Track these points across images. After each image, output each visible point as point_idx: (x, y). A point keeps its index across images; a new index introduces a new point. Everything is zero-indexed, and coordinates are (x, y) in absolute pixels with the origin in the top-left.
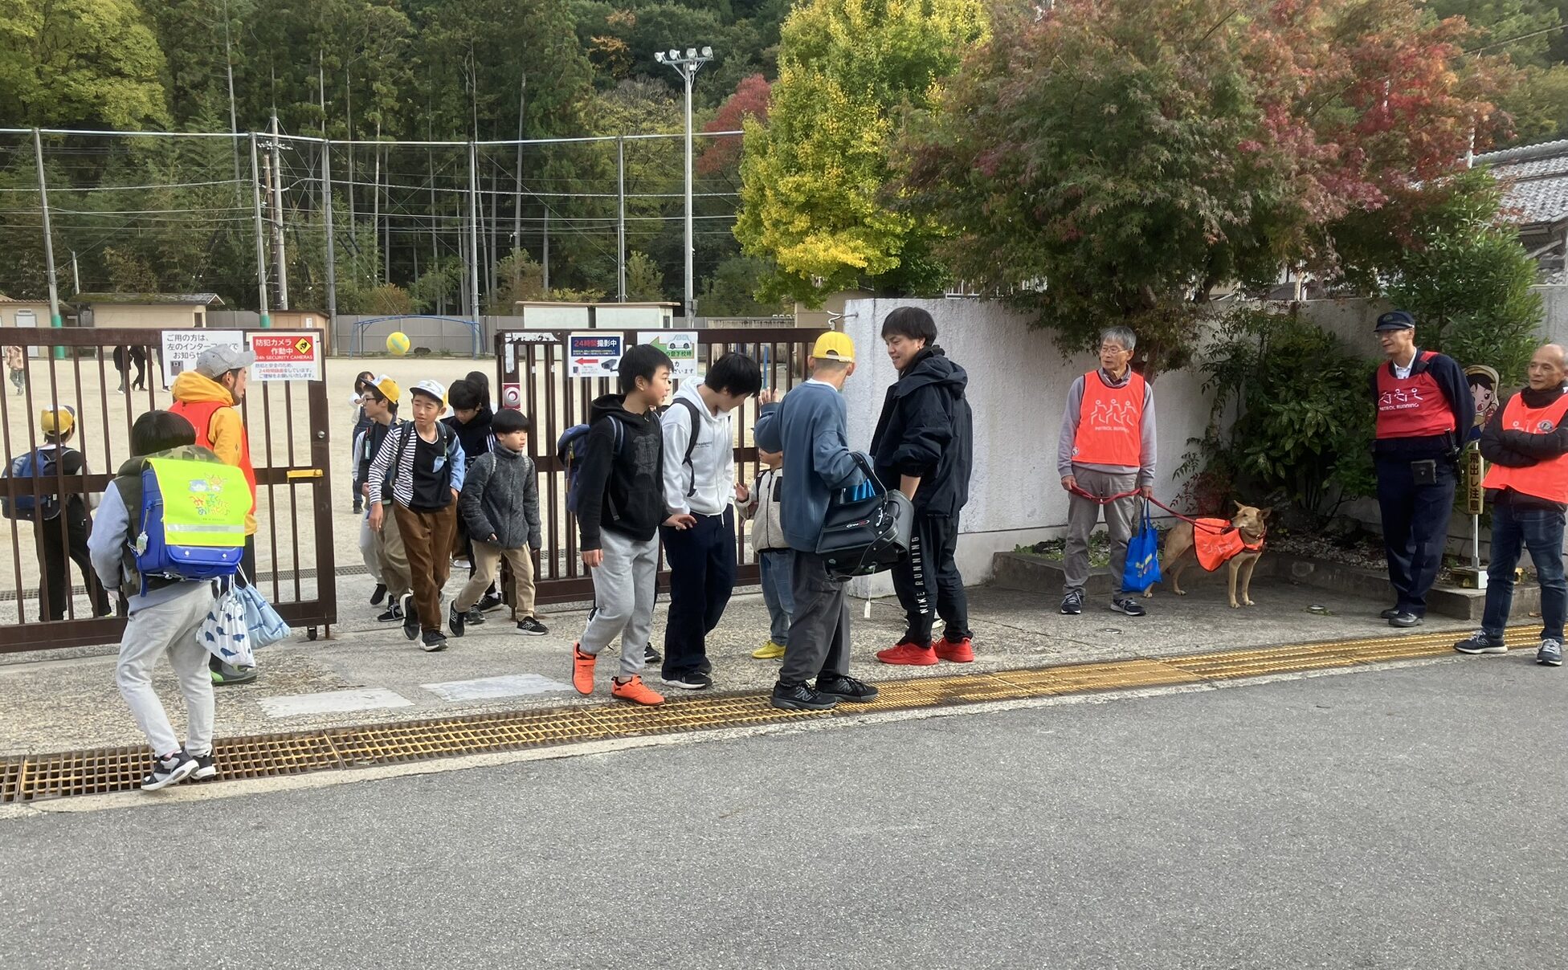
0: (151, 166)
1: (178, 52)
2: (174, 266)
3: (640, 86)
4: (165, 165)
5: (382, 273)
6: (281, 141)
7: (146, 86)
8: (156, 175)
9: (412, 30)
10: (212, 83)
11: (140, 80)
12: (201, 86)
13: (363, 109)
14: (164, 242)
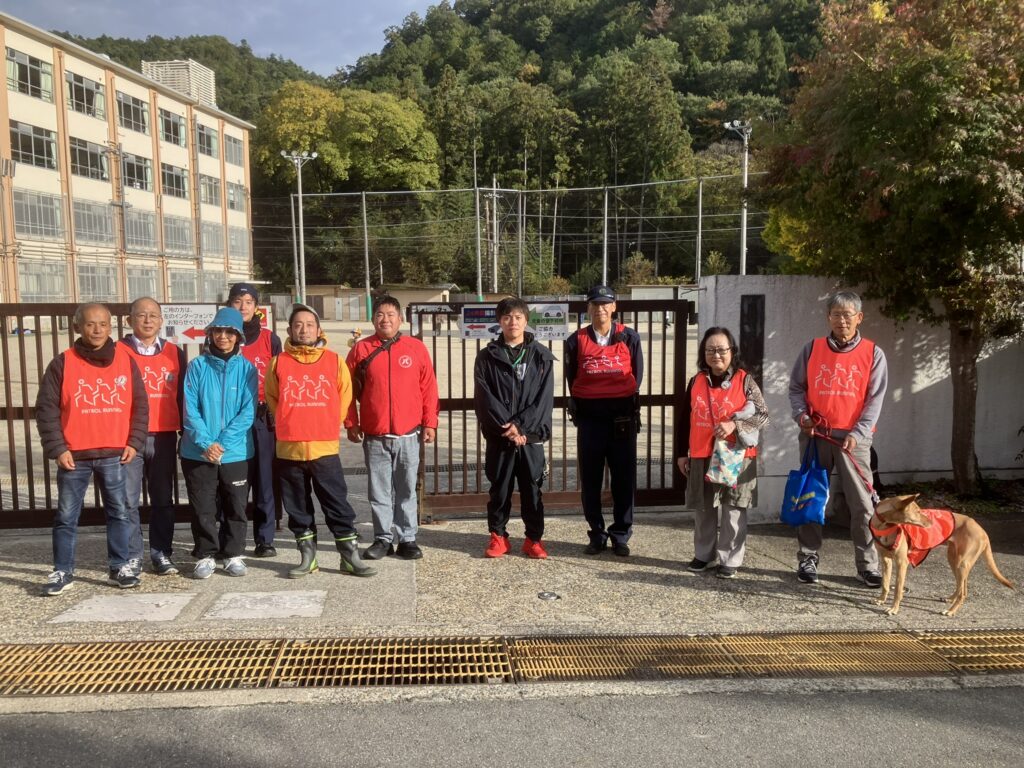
0: (427, 211)
1: (448, 145)
2: (437, 268)
3: (723, 147)
4: (436, 210)
5: (556, 271)
6: (497, 193)
7: (429, 165)
8: (431, 217)
9: (579, 122)
10: (465, 162)
11: (426, 162)
12: (458, 164)
13: (548, 172)
14: (433, 255)
